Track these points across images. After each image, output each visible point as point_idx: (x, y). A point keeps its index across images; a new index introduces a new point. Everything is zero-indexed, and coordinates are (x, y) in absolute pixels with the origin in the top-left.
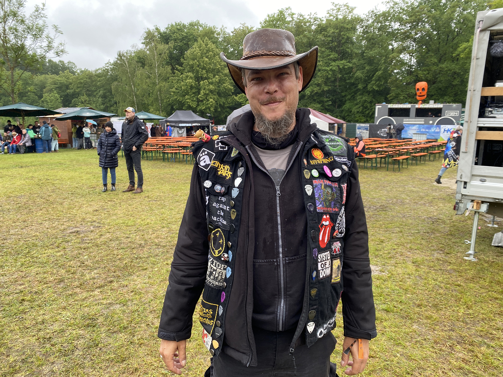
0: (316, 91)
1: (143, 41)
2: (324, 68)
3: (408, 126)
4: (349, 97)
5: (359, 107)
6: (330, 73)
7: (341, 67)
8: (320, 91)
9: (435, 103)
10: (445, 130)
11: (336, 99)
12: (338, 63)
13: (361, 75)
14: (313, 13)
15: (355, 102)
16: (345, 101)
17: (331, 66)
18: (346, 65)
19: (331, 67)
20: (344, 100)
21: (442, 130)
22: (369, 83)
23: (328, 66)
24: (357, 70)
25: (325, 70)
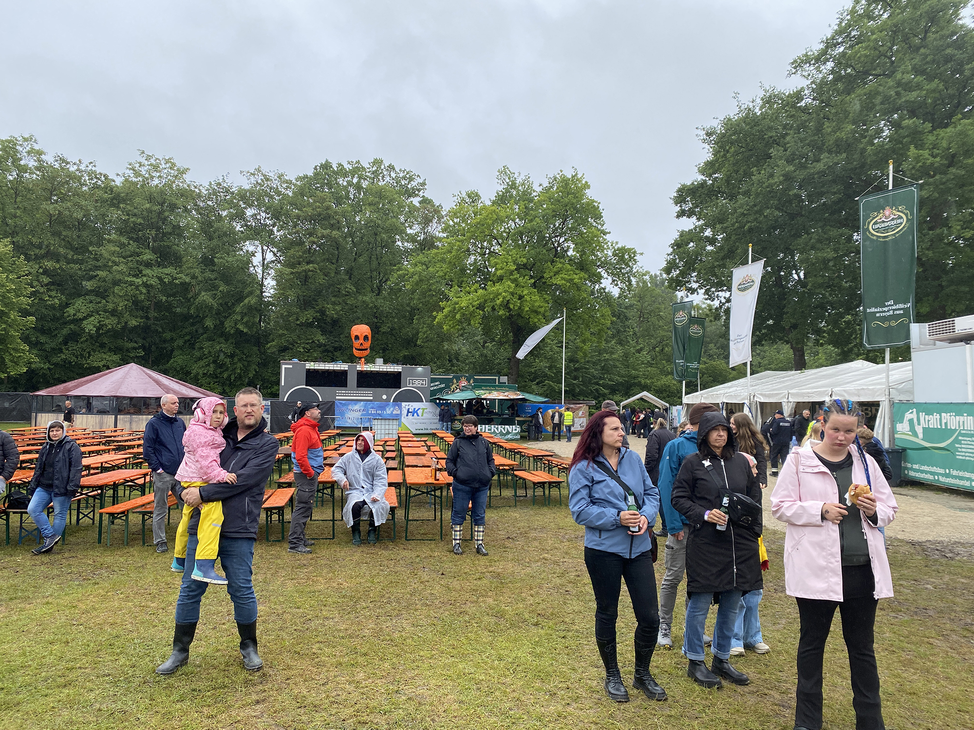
0: (110, 327)
2: (129, 279)
3: (345, 405)
4: (180, 342)
5: (208, 365)
6: (144, 291)
7: (166, 280)
8: (119, 326)
9: (385, 362)
10: (408, 412)
11: (150, 346)
12: (157, 271)
13: (210, 300)
16: (172, 351)
17: (145, 276)
18: (176, 279)
19: (145, 279)
20: (170, 348)
21: (405, 412)
22: (226, 317)
23: (136, 276)
24: (200, 290)
25: (131, 284)
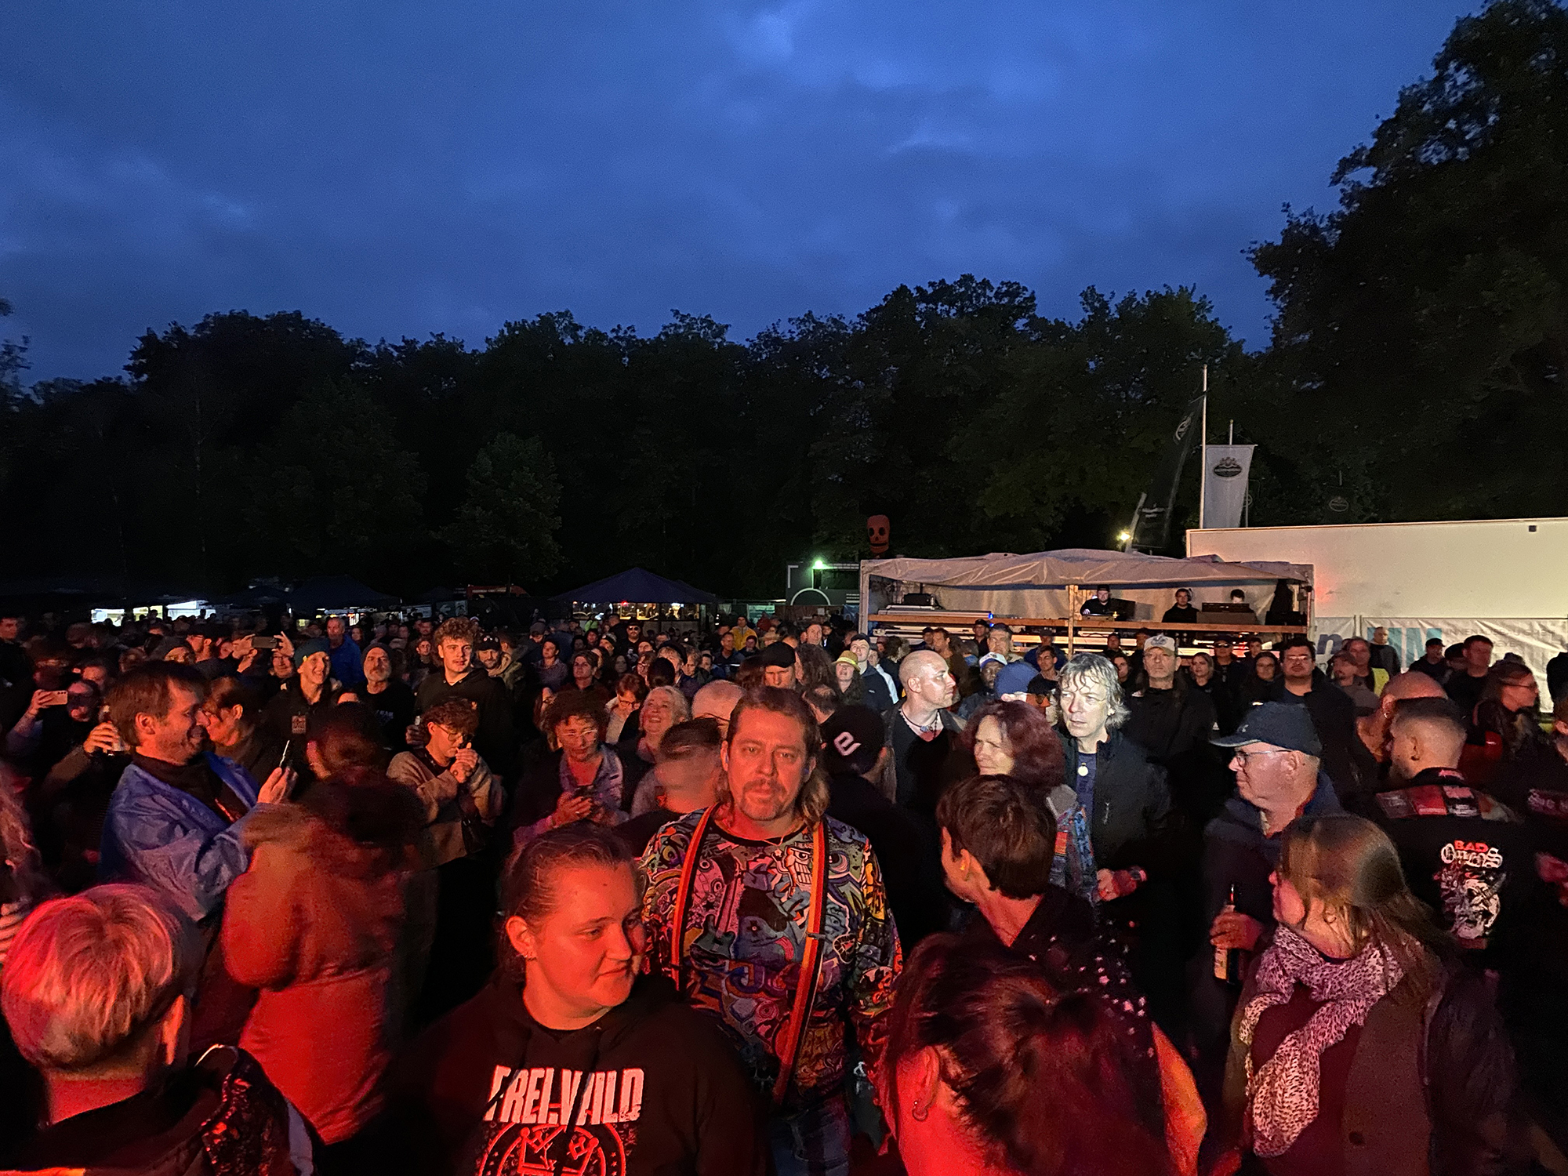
1: (131, 363)
14: (624, 327)
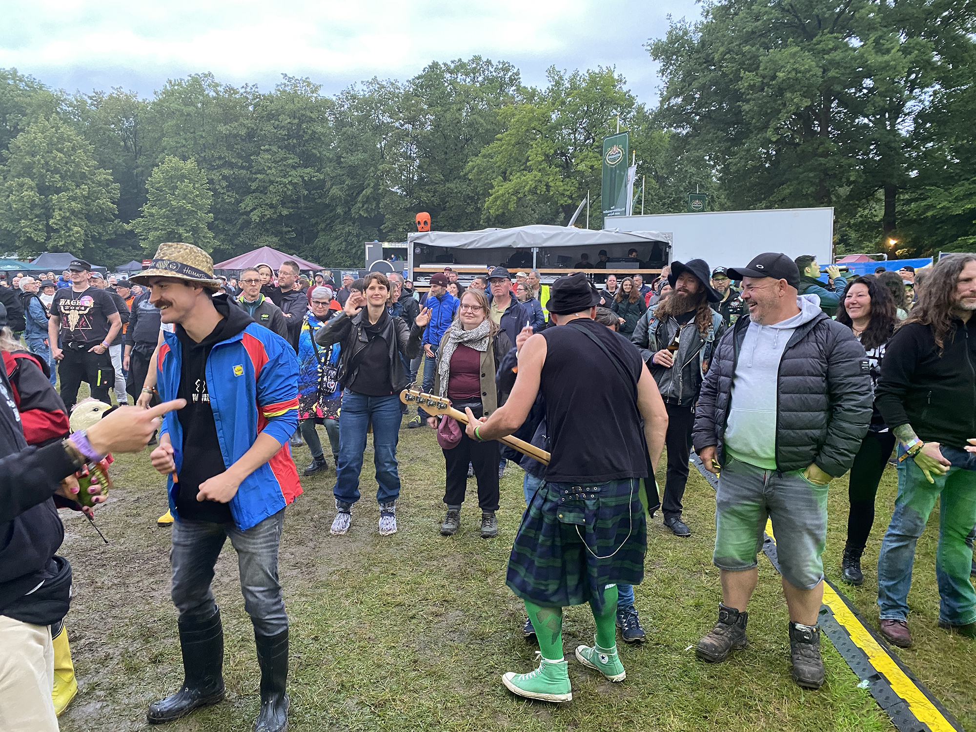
2: (280, 180)
7: (306, 178)
8: (275, 215)
11: (302, 229)
12: (301, 171)
13: (339, 192)
14: (250, 85)
15: (334, 235)
18: (314, 177)
19: (290, 179)
20: (315, 231)
22: (353, 205)
23: (285, 177)
24: (332, 185)
25: (281, 183)
